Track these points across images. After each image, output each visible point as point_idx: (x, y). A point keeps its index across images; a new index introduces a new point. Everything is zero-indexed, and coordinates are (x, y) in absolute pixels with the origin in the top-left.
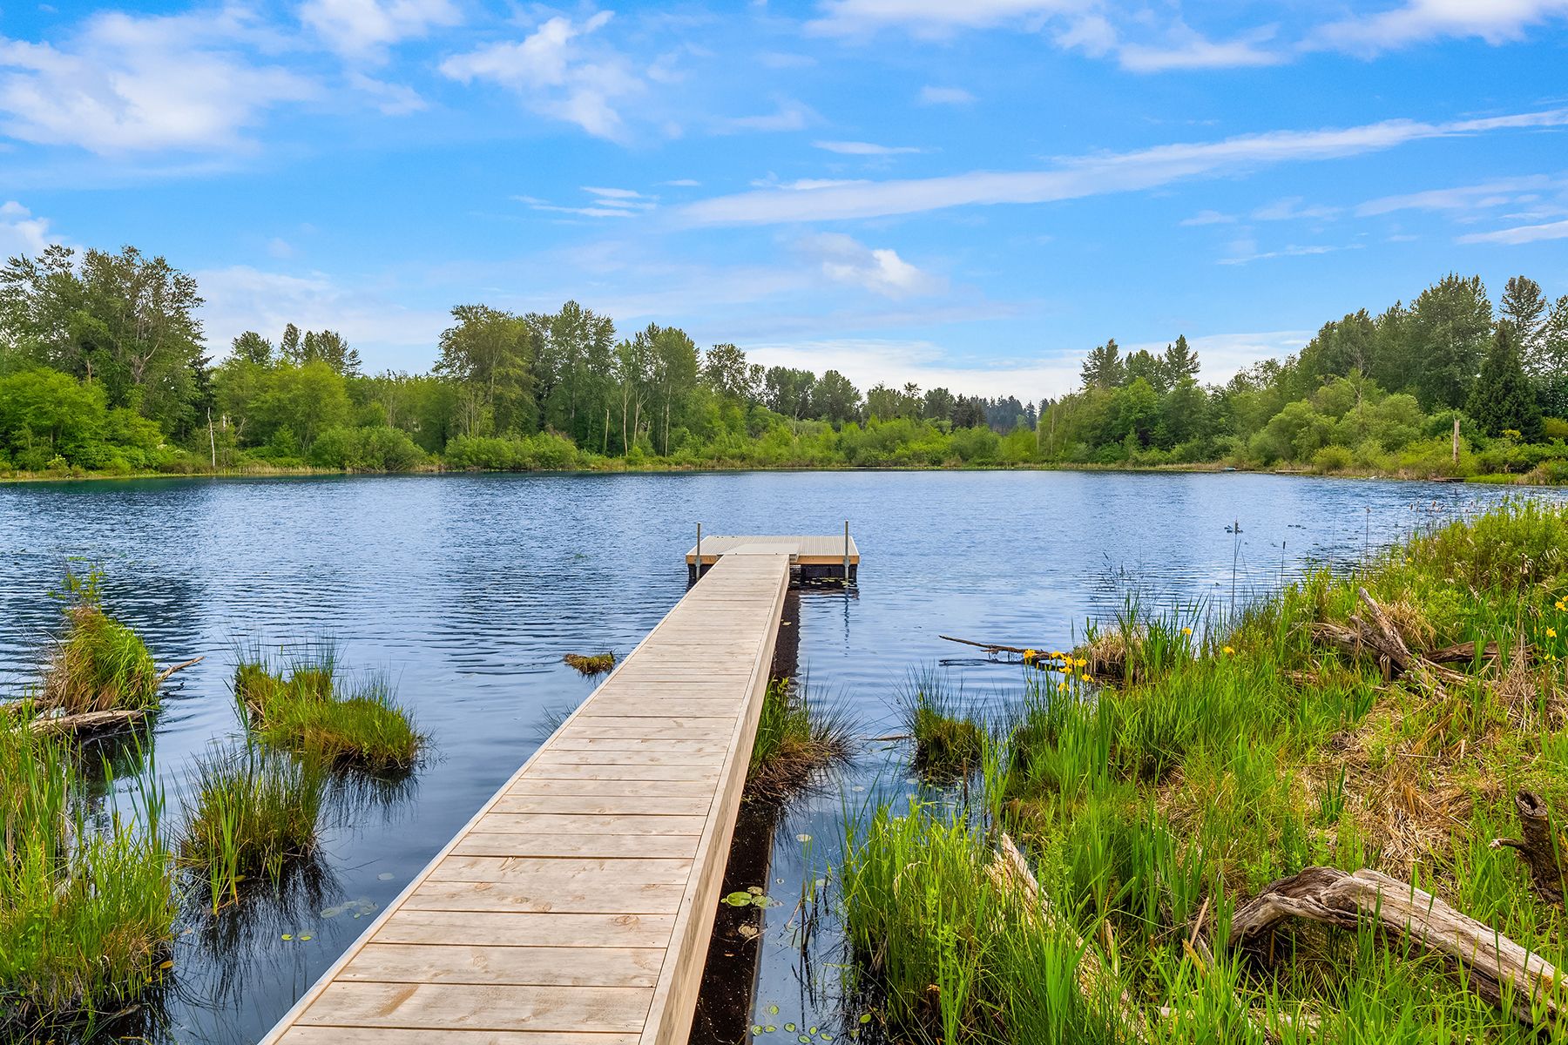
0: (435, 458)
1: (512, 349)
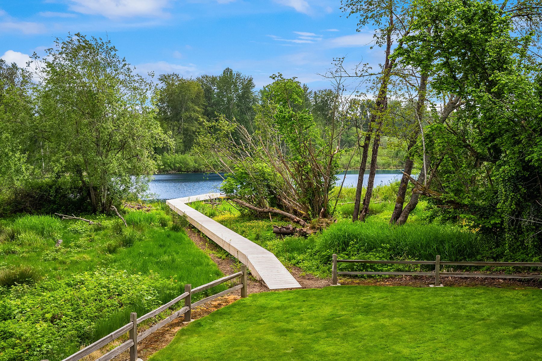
1: (193, 102)
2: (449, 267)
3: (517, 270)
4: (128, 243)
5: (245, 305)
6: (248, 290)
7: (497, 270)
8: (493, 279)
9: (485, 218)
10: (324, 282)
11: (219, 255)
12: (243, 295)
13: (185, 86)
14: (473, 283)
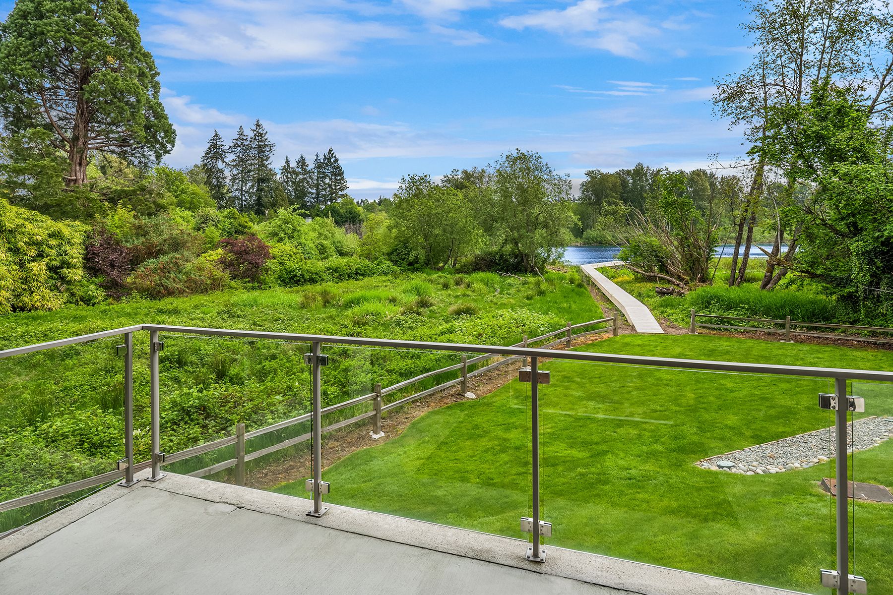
0: (579, 240)
1: (611, 190)
2: (803, 327)
3: (874, 334)
4: (542, 293)
5: (615, 342)
6: (620, 332)
7: (852, 333)
8: (847, 340)
9: (841, 287)
10: (684, 331)
11: (608, 306)
12: (615, 334)
13: (605, 177)
14: (826, 342)
